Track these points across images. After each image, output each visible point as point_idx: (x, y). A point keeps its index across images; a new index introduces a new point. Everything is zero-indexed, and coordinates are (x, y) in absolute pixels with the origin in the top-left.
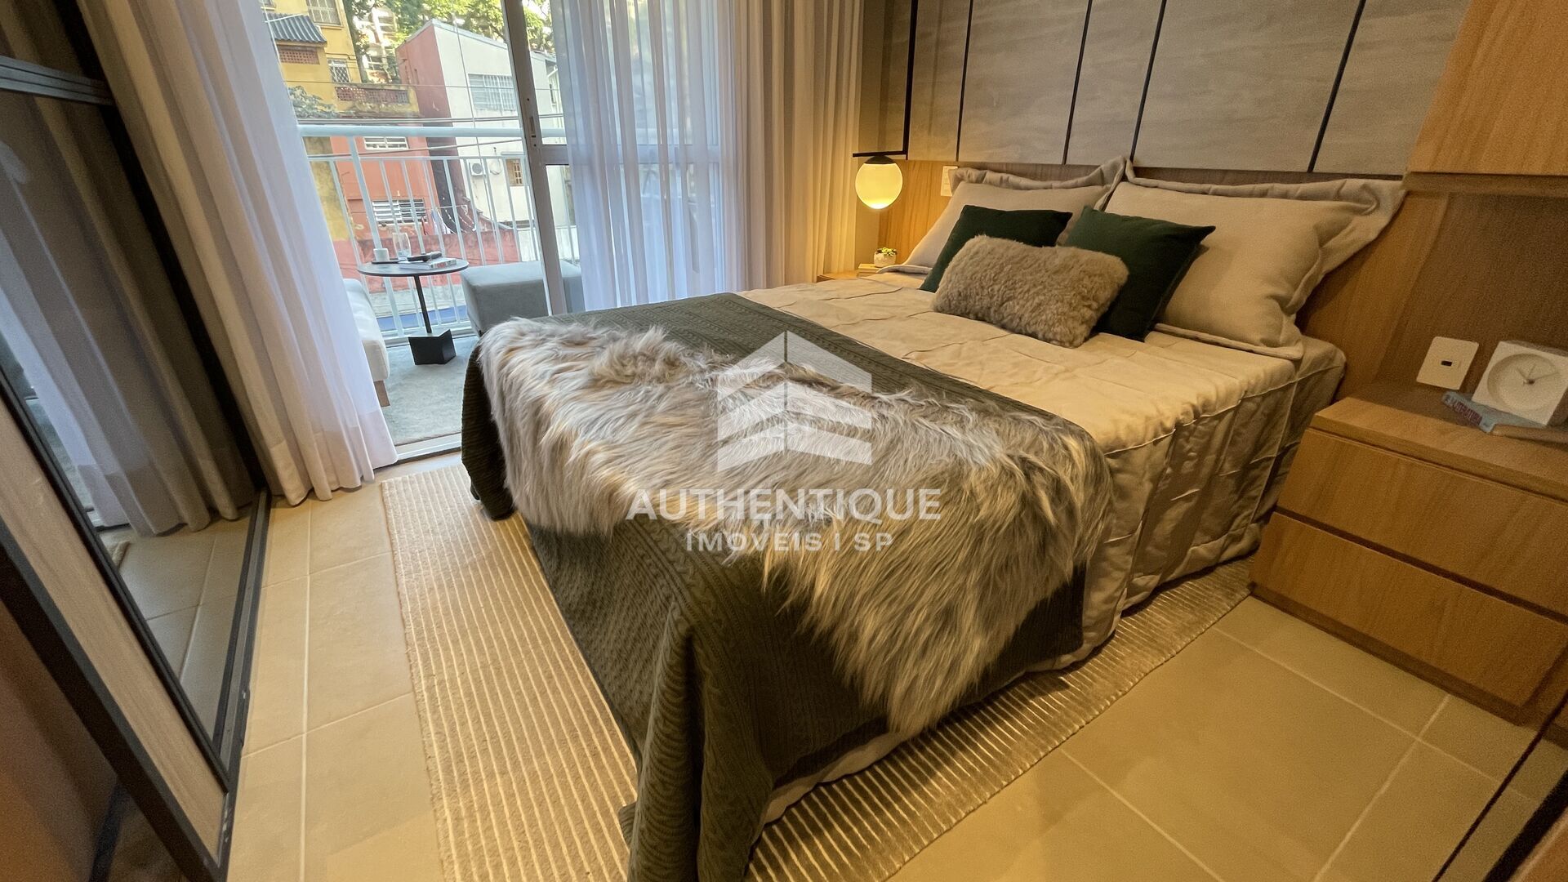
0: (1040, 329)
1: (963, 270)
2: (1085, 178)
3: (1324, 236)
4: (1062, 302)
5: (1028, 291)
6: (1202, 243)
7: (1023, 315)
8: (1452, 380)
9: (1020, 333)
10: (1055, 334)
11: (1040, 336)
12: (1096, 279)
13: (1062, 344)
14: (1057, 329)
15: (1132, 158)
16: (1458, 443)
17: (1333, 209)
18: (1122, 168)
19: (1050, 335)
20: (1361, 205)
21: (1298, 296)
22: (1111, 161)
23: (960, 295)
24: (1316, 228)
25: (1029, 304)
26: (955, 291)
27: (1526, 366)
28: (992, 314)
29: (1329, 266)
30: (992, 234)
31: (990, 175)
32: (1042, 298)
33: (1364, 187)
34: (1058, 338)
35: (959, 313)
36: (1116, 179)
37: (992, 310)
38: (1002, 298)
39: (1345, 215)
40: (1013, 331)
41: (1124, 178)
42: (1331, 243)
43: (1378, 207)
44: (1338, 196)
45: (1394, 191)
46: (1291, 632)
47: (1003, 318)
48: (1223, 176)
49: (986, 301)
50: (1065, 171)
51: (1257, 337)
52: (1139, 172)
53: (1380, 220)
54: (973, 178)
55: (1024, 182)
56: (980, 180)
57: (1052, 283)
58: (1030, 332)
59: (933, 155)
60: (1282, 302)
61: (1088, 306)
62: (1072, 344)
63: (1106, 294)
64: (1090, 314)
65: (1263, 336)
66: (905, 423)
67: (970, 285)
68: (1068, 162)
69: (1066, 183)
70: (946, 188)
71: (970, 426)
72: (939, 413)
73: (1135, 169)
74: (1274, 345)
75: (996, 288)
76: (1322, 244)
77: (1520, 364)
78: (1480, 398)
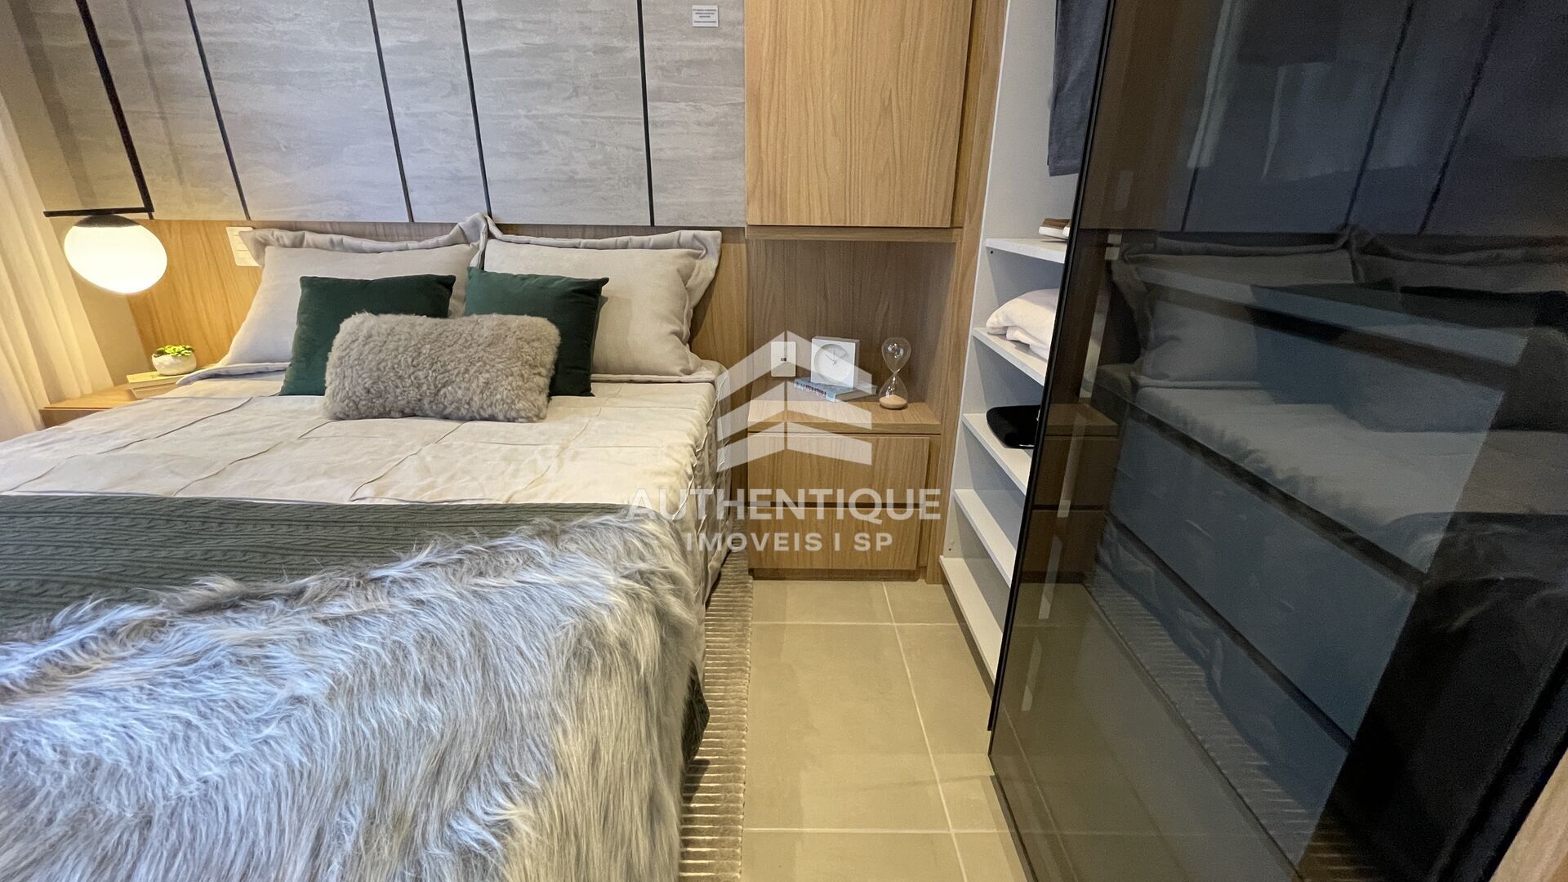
0: (498, 410)
1: (360, 359)
2: (445, 237)
3: (685, 277)
4: (512, 375)
5: (467, 371)
6: (603, 294)
7: (471, 399)
9: (472, 419)
10: (518, 411)
11: (501, 417)
12: (536, 344)
13: (529, 420)
14: (519, 405)
15: (490, 215)
17: (682, 256)
18: (484, 225)
19: (513, 414)
20: (697, 250)
21: (686, 330)
22: (469, 219)
23: (368, 392)
24: (679, 270)
25: (474, 385)
26: (360, 390)
27: (830, 352)
28: (427, 406)
29: (695, 301)
30: (376, 312)
31: (309, 237)
32: (488, 375)
33: (695, 237)
34: (523, 414)
35: (375, 413)
36: (483, 237)
37: (426, 402)
38: (436, 387)
39: (692, 259)
40: (462, 419)
41: (490, 236)
42: (690, 283)
43: (707, 252)
44: (680, 246)
45: (715, 238)
47: (445, 407)
48: (583, 230)
49: (413, 394)
50: (415, 229)
51: (677, 369)
52: (503, 228)
53: (712, 262)
54: (287, 242)
55: (367, 243)
56: (298, 244)
57: (492, 357)
58: (487, 416)
59: (205, 212)
61: (539, 374)
62: (539, 417)
63: (549, 358)
64: (544, 382)
65: (681, 367)
66: (461, 596)
67: (379, 378)
68: (416, 221)
69: (422, 243)
70: (243, 256)
71: (547, 560)
72: (493, 561)
73: (499, 226)
74: (689, 373)
75: (421, 374)
76: (685, 284)
77: (827, 352)
78: (815, 379)
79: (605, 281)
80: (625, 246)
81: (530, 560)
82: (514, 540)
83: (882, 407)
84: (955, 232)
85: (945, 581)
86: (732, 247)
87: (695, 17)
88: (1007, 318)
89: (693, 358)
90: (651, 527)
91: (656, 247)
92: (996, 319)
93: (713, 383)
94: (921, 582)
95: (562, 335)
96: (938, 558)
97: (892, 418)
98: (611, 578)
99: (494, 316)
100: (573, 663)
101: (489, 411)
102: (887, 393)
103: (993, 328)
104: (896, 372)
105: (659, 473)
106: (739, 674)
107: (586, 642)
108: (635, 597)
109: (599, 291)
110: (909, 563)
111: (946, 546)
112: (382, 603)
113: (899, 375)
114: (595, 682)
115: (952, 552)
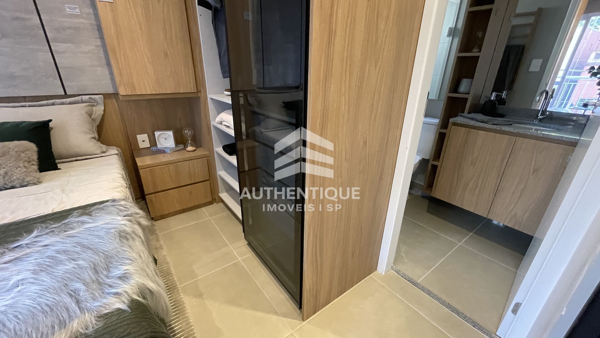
0: (15, 183)
3: (90, 115)
4: (19, 167)
6: (50, 126)
8: (147, 145)
10: (28, 182)
11: (18, 186)
12: (27, 152)
13: (34, 184)
14: (28, 179)
16: (162, 159)
17: (86, 106)
19: (25, 183)
20: (92, 103)
21: (96, 136)
24: (86, 112)
27: (163, 136)
29: (97, 123)
33: (90, 98)
34: (31, 183)
39: (91, 107)
42: (92, 117)
43: (98, 104)
44: (83, 102)
45: (100, 98)
51: (98, 152)
53: (101, 108)
61: (33, 165)
62: (39, 182)
63: (35, 157)
64: (36, 167)
65: (100, 151)
66: (63, 239)
71: (90, 221)
72: (68, 227)
74: (104, 152)
76: (91, 117)
77: (161, 136)
78: (159, 146)
79: (51, 121)
80: (53, 104)
81: (83, 223)
82: (71, 219)
83: (187, 151)
84: (199, 93)
85: (223, 201)
86: (109, 101)
87: (68, 10)
88: (221, 119)
89: (104, 147)
90: (123, 203)
91: (70, 103)
92: (218, 119)
93: (117, 154)
94: (215, 204)
95: (38, 146)
96: (219, 194)
97: (193, 155)
98: (119, 218)
100: (122, 239)
101: (11, 185)
102: (188, 146)
103: (218, 122)
104: (189, 139)
105: (115, 188)
106: (161, 250)
107: (122, 234)
108: (130, 221)
109: (48, 125)
110: (210, 199)
111: (220, 190)
112: (28, 251)
113: (191, 140)
114: (131, 242)
115: (222, 192)
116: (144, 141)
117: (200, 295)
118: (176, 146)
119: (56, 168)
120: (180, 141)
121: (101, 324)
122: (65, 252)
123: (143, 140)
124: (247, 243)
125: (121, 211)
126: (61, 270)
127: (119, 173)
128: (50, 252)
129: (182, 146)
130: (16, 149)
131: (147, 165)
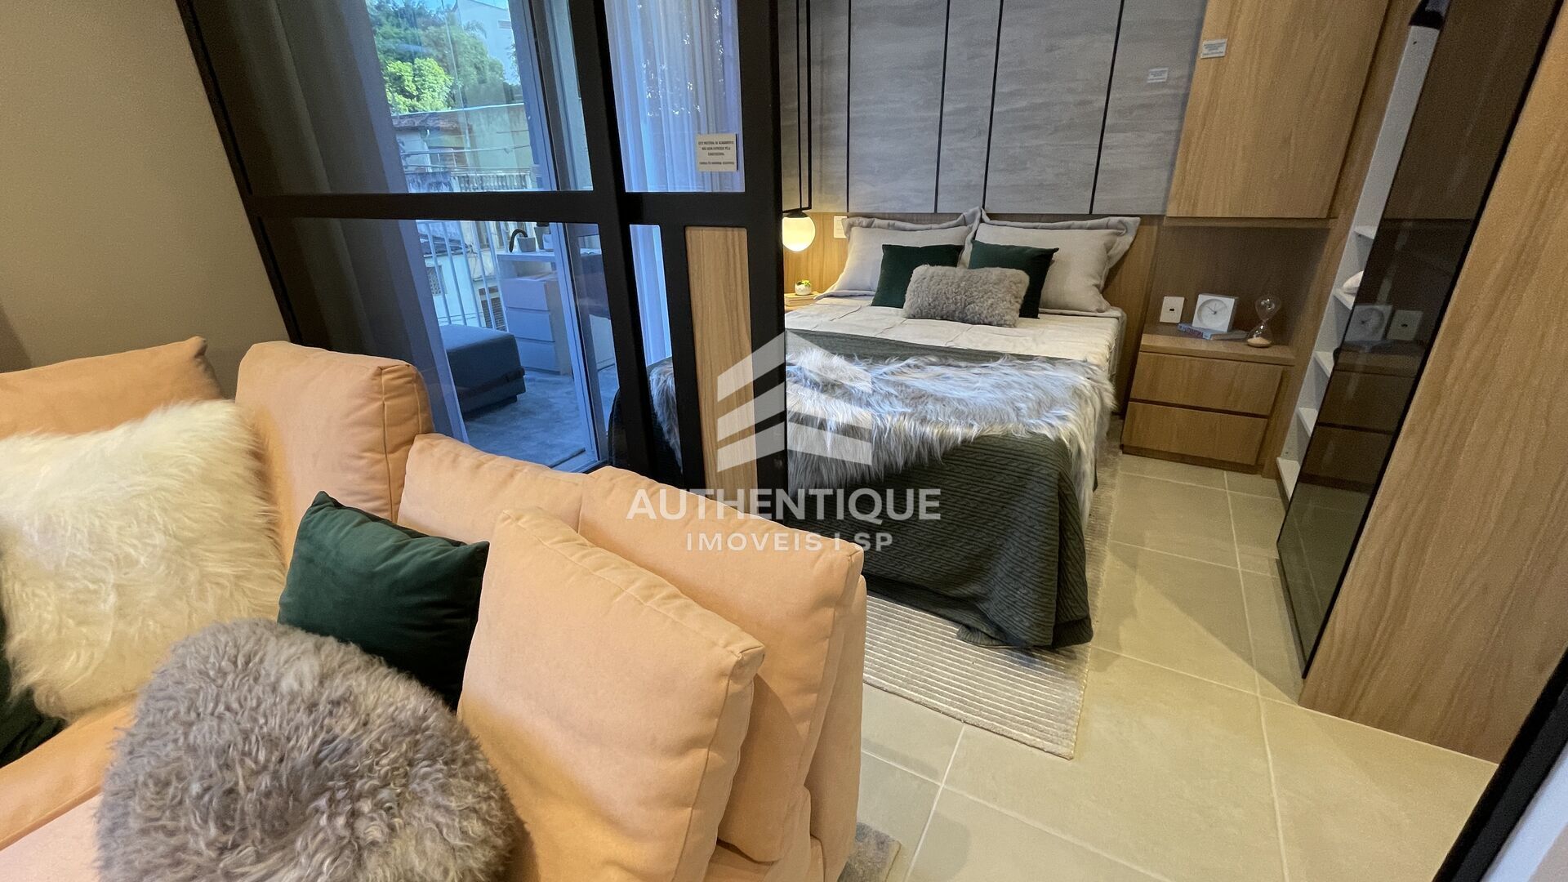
0: (995, 319)
1: (928, 288)
2: (955, 222)
3: (1108, 248)
4: (1006, 301)
6: (1052, 258)
7: (982, 312)
8: (1176, 318)
9: (979, 324)
10: (1005, 321)
11: (995, 323)
12: (1019, 285)
13: (1010, 326)
14: (1007, 317)
15: (983, 207)
17: (1108, 235)
18: (979, 214)
19: (1002, 322)
20: (1120, 230)
21: (1102, 283)
22: (971, 210)
23: (930, 304)
24: (1105, 244)
25: (985, 305)
26: (926, 304)
27: (1212, 305)
28: (957, 315)
29: (1113, 264)
30: (932, 264)
31: (877, 222)
32: (993, 300)
33: (1120, 222)
34: (1007, 323)
35: (929, 316)
36: (977, 221)
37: (957, 312)
38: (965, 304)
39: (1115, 237)
40: (973, 323)
41: (982, 221)
42: (1111, 252)
43: (1127, 232)
44: (1107, 227)
45: (1136, 222)
46: (1151, 464)
47: (967, 316)
48: (1041, 217)
49: (953, 307)
50: (936, 217)
51: (1094, 308)
52: (991, 216)
53: (1129, 239)
54: (864, 224)
55: (909, 225)
56: (869, 226)
57: (996, 290)
58: (987, 322)
59: (827, 208)
60: (1097, 286)
61: (1017, 304)
62: (1013, 325)
63: (1023, 294)
64: (1018, 306)
65: (1096, 307)
66: (1021, 374)
67: (937, 297)
68: (938, 212)
69: (941, 225)
70: (839, 232)
72: (1028, 367)
73: (988, 214)
74: (1101, 311)
75: (959, 297)
76: (1107, 252)
77: (1210, 305)
78: (1196, 324)
79: (1056, 250)
80: (1069, 228)
81: (1044, 369)
83: (1247, 344)
84: (1331, 221)
85: (1278, 478)
86: (1146, 228)
87: (1151, 77)
89: (1105, 304)
90: (1094, 367)
91: (1090, 228)
92: (1351, 282)
93: (1117, 318)
94: (1259, 476)
95: (1032, 280)
96: (1275, 459)
97: (1254, 352)
98: (1082, 378)
99: (998, 268)
101: (990, 319)
102: (1255, 336)
103: (1348, 289)
104: (1264, 321)
107: (1077, 392)
108: (1093, 387)
109: (1051, 256)
110: (1250, 460)
111: (1285, 449)
112: (991, 372)
113: (1268, 322)
114: (1083, 404)
115: (1288, 456)
116: (1171, 310)
117: (1134, 566)
118: (1229, 330)
119: (1036, 317)
120: (1242, 322)
121: (1028, 436)
122: (1020, 384)
123: (1171, 308)
124: (1278, 558)
125: (1087, 373)
126: (1013, 393)
127: (1108, 341)
128: (1008, 379)
129: (1240, 334)
130: (1012, 279)
131: (1156, 347)
